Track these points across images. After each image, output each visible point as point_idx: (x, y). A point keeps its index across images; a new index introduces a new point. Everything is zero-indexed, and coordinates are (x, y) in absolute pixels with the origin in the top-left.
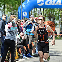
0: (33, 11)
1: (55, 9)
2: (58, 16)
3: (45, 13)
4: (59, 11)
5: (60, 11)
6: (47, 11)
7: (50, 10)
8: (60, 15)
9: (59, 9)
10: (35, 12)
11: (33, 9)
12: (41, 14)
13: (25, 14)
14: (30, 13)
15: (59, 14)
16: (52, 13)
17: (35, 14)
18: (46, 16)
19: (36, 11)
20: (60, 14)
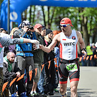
0: (28, 10)
1: (71, 7)
2: (76, 22)
3: (51, 15)
4: (77, 11)
5: (79, 12)
6: (56, 10)
7: (60, 10)
8: (79, 20)
9: (77, 8)
10: (32, 14)
11: (29, 8)
12: (44, 16)
13: (13, 16)
14: (24, 14)
15: (78, 18)
16: (64, 15)
17: (32, 17)
18: (53, 20)
19: (35, 11)
20: (80, 17)
